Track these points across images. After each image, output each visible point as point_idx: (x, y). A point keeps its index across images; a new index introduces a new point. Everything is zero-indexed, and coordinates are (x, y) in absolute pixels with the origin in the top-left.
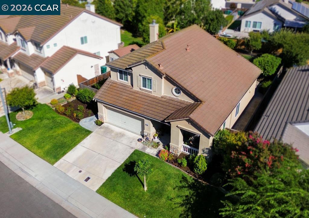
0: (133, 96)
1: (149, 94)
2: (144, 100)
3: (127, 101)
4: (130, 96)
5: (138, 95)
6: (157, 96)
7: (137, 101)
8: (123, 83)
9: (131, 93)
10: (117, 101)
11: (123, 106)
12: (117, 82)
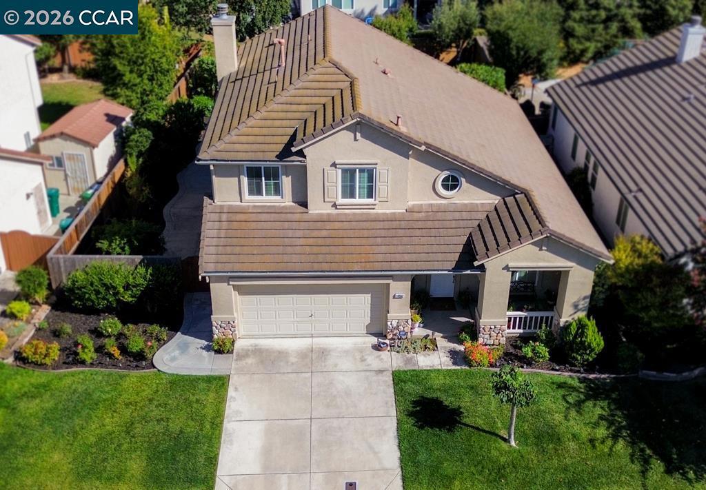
0: (324, 233)
1: (369, 214)
2: (366, 233)
3: (315, 250)
4: (315, 233)
5: (337, 225)
6: (394, 213)
7: (346, 241)
8: (265, 206)
9: (312, 225)
10: (286, 258)
11: (316, 267)
12: (243, 208)
